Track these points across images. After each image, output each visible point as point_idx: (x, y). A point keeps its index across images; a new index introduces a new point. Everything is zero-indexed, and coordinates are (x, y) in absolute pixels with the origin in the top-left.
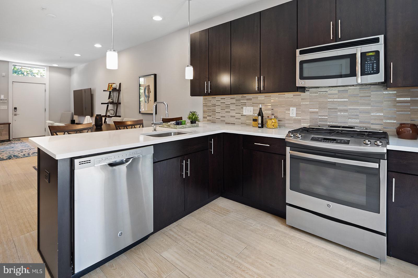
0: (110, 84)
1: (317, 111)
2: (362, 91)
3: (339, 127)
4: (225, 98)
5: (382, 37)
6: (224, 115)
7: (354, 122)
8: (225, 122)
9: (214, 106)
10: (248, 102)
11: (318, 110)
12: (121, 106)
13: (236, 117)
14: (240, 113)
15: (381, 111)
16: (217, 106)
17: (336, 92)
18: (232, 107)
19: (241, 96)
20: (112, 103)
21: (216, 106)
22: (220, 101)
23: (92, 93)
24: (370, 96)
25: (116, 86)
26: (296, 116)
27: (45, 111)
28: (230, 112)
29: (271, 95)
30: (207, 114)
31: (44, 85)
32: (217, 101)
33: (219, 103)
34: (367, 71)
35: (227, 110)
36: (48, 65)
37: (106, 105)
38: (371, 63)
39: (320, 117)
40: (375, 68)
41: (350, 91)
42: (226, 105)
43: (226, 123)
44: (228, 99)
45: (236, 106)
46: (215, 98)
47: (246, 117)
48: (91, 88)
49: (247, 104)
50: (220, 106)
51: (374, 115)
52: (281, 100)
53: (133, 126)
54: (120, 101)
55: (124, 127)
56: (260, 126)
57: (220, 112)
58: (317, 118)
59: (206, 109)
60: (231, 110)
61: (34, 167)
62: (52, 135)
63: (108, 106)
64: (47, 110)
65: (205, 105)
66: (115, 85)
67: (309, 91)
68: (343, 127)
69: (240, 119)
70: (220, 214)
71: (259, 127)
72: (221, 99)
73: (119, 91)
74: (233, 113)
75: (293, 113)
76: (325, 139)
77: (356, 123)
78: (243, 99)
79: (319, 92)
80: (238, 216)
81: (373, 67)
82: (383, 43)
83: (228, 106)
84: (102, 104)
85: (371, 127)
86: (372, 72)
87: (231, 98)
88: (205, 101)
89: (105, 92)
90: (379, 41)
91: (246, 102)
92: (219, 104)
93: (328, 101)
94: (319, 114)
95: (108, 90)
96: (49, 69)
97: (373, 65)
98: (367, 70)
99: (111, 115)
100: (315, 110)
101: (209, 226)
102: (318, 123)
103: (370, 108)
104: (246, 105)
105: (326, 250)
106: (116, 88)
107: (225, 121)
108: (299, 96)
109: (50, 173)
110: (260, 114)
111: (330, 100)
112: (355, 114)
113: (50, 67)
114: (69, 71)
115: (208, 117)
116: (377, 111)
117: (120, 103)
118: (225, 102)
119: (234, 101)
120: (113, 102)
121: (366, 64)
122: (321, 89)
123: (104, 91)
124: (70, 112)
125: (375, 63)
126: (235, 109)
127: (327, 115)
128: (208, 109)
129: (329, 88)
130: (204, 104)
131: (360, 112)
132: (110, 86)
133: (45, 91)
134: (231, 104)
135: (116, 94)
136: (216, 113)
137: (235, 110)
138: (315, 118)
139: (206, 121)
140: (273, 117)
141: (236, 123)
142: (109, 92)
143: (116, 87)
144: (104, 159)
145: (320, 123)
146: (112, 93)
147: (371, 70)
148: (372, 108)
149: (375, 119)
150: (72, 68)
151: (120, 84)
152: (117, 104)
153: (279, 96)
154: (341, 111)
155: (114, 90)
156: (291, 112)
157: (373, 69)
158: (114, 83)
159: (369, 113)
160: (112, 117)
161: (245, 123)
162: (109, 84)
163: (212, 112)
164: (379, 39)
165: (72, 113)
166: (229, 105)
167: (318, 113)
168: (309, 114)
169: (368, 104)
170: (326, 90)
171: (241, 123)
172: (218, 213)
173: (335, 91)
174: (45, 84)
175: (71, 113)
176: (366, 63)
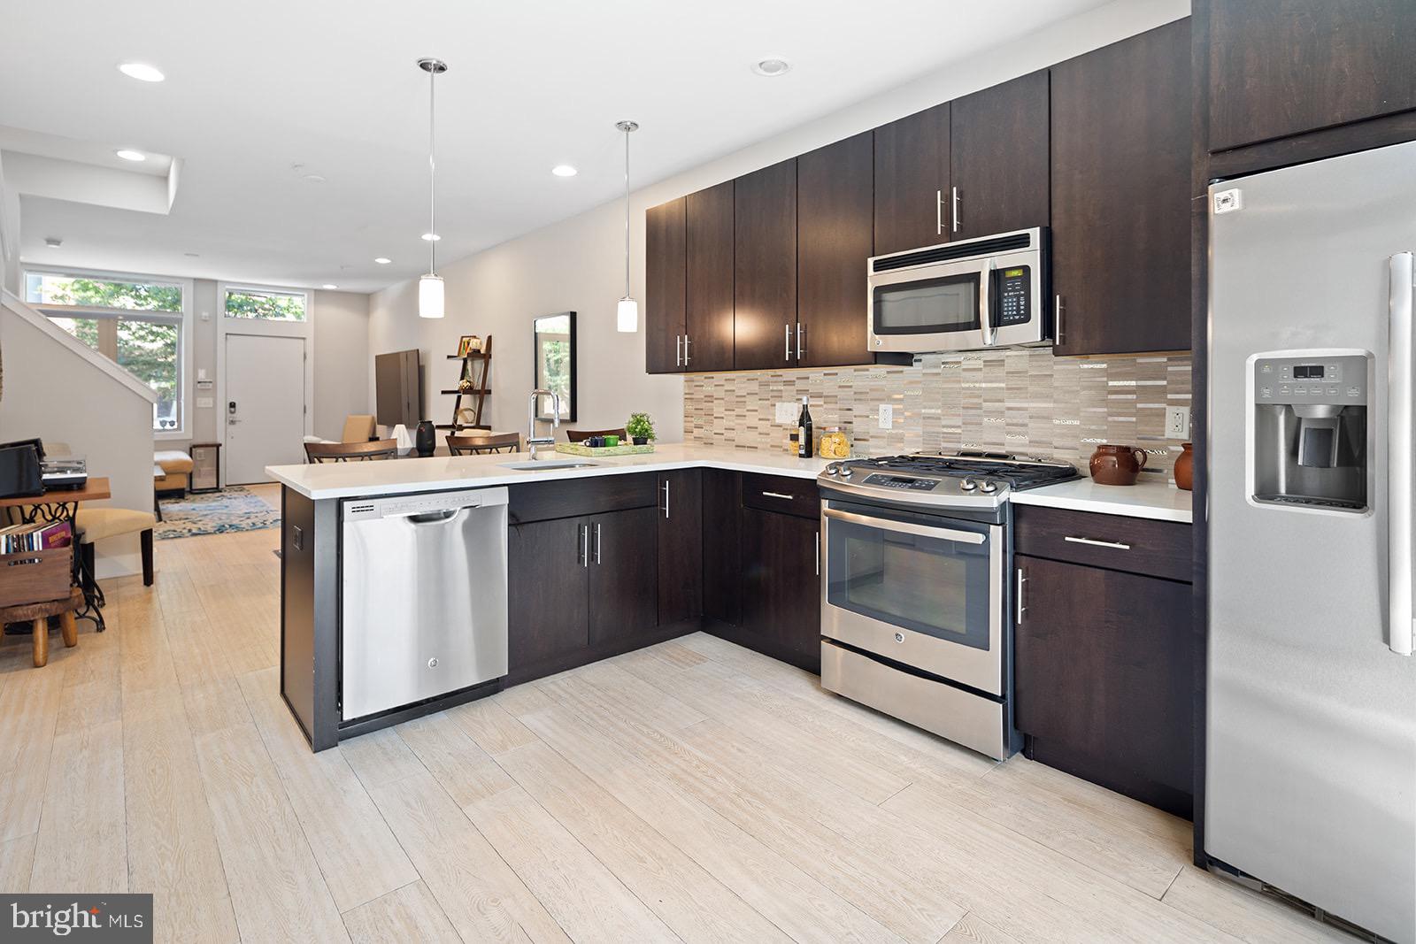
0: (464, 339)
1: (938, 414)
2: (1034, 363)
3: (979, 455)
4: (734, 380)
5: (1035, 234)
6: (731, 424)
7: (1017, 442)
8: (735, 443)
9: (709, 399)
10: (786, 391)
11: (939, 411)
12: (491, 401)
13: (759, 430)
14: (768, 420)
15: (1074, 413)
16: (716, 399)
17: (980, 364)
18: (752, 403)
19: (771, 372)
20: (469, 390)
21: (715, 401)
22: (722, 385)
23: (421, 364)
24: (1052, 375)
25: (478, 344)
26: (894, 427)
27: (305, 412)
28: (745, 416)
29: (836, 371)
30: (692, 422)
31: (302, 341)
32: (716, 385)
33: (720, 393)
34: (1006, 316)
35: (738, 411)
36: (310, 287)
37: (455, 396)
38: (1015, 296)
39: (945, 430)
40: (1022, 307)
41: (1010, 361)
42: (737, 396)
43: (737, 446)
44: (741, 381)
45: (760, 400)
46: (713, 378)
47: (781, 429)
48: (418, 350)
49: (784, 394)
50: (723, 399)
51: (1060, 425)
52: (860, 384)
53: (494, 450)
54: (488, 386)
55: (472, 450)
56: (803, 452)
57: (722, 415)
58: (938, 433)
59: (691, 407)
60: (748, 411)
61: (276, 552)
62: (310, 463)
63: (459, 398)
64: (310, 411)
65: (687, 396)
66: (475, 340)
67: (920, 360)
68: (990, 456)
69: (768, 434)
70: (680, 664)
71: (801, 456)
72: (726, 380)
73: (487, 357)
74: (752, 420)
75: (885, 417)
76: (895, 479)
77: (1023, 445)
78: (776, 382)
79: (943, 363)
80: (720, 670)
81: (1018, 305)
82: (1038, 248)
83: (741, 401)
84: (443, 392)
85: (1055, 456)
86: (1017, 317)
87: (748, 380)
88: (689, 386)
89: (451, 361)
90: (1029, 242)
91: (781, 391)
92: (722, 395)
93: (963, 389)
94: (944, 423)
95: (459, 356)
96: (315, 296)
97: (1018, 301)
98: (1005, 313)
99: (465, 425)
100: (933, 411)
101: (641, 682)
102: (940, 445)
103: (1051, 405)
104: (781, 397)
105: (885, 738)
106: (479, 351)
107: (734, 440)
108: (900, 375)
109: (302, 532)
110: (805, 419)
111: (967, 385)
112: (1021, 421)
113: (316, 290)
114: (365, 301)
115: (695, 431)
116: (1066, 413)
117: (489, 392)
118: (734, 388)
119: (754, 387)
120: (471, 388)
121: (1005, 297)
122: (948, 356)
123: (449, 357)
124: (367, 414)
125: (1022, 295)
126: (756, 408)
127: (960, 424)
128: (696, 409)
129: (965, 354)
130: (686, 394)
131: (1031, 417)
132: (463, 344)
133: (305, 357)
134: (748, 394)
135: (479, 365)
136: (716, 418)
137: (756, 411)
138: (934, 432)
139: (690, 440)
140: (837, 428)
141: (759, 446)
142: (462, 362)
143: (478, 348)
144: (399, 505)
145: (944, 445)
146: (469, 363)
147: (1015, 313)
148: (1056, 405)
149: (1063, 436)
150: (372, 294)
151: (490, 338)
152: (482, 393)
153: (856, 373)
154: (989, 413)
155: (476, 354)
156: (881, 417)
157: (1018, 310)
158: (475, 337)
159: (1048, 418)
160: (465, 430)
161: (780, 444)
162: (463, 337)
163: (705, 418)
164: (1029, 238)
165: (373, 418)
166: (744, 396)
167: (940, 419)
168: (921, 421)
169: (1046, 397)
170: (958, 360)
171: (772, 446)
172: (676, 662)
173: (975, 361)
174: (304, 339)
175: (369, 417)
176: (1006, 294)
